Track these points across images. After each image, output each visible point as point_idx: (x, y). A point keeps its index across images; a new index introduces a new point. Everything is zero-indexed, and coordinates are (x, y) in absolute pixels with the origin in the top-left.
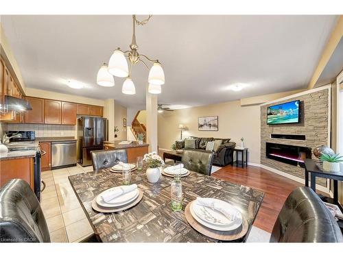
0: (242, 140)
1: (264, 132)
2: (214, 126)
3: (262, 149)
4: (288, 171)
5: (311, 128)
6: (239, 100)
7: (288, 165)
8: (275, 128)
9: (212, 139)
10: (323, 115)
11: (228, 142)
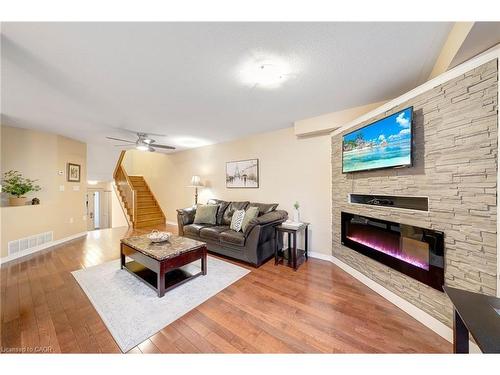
0: (297, 207)
1: (337, 191)
2: (252, 178)
3: (334, 224)
4: (387, 283)
5: (445, 178)
6: (293, 125)
7: (385, 268)
8: (357, 181)
9: (246, 206)
10: (479, 139)
11: (273, 210)
